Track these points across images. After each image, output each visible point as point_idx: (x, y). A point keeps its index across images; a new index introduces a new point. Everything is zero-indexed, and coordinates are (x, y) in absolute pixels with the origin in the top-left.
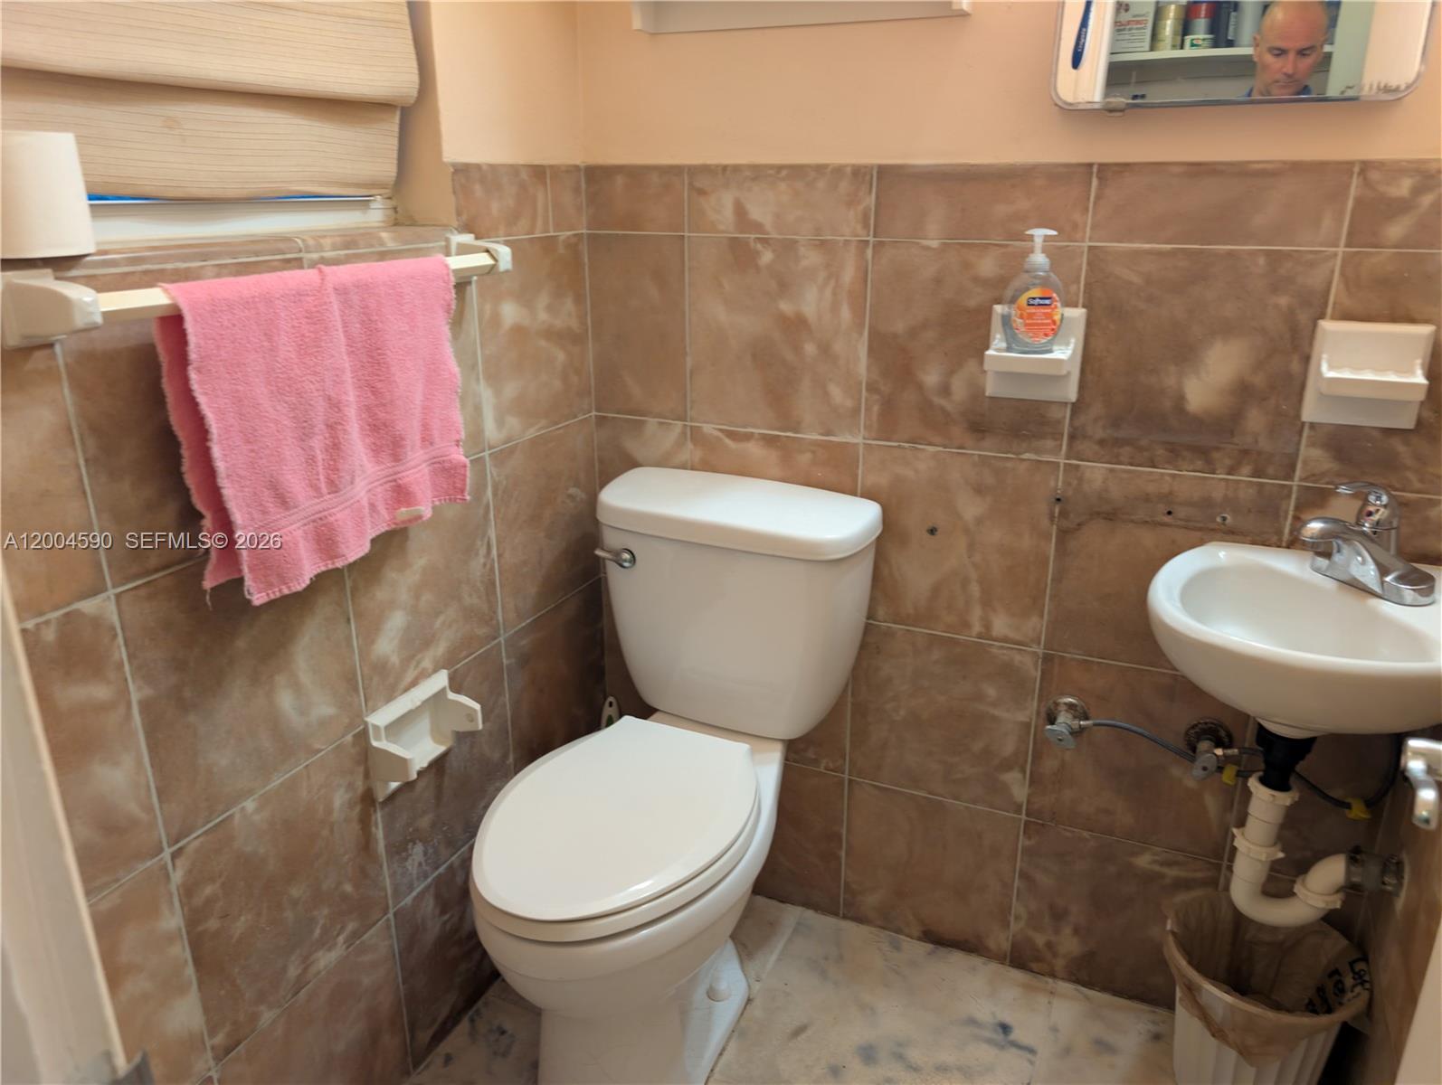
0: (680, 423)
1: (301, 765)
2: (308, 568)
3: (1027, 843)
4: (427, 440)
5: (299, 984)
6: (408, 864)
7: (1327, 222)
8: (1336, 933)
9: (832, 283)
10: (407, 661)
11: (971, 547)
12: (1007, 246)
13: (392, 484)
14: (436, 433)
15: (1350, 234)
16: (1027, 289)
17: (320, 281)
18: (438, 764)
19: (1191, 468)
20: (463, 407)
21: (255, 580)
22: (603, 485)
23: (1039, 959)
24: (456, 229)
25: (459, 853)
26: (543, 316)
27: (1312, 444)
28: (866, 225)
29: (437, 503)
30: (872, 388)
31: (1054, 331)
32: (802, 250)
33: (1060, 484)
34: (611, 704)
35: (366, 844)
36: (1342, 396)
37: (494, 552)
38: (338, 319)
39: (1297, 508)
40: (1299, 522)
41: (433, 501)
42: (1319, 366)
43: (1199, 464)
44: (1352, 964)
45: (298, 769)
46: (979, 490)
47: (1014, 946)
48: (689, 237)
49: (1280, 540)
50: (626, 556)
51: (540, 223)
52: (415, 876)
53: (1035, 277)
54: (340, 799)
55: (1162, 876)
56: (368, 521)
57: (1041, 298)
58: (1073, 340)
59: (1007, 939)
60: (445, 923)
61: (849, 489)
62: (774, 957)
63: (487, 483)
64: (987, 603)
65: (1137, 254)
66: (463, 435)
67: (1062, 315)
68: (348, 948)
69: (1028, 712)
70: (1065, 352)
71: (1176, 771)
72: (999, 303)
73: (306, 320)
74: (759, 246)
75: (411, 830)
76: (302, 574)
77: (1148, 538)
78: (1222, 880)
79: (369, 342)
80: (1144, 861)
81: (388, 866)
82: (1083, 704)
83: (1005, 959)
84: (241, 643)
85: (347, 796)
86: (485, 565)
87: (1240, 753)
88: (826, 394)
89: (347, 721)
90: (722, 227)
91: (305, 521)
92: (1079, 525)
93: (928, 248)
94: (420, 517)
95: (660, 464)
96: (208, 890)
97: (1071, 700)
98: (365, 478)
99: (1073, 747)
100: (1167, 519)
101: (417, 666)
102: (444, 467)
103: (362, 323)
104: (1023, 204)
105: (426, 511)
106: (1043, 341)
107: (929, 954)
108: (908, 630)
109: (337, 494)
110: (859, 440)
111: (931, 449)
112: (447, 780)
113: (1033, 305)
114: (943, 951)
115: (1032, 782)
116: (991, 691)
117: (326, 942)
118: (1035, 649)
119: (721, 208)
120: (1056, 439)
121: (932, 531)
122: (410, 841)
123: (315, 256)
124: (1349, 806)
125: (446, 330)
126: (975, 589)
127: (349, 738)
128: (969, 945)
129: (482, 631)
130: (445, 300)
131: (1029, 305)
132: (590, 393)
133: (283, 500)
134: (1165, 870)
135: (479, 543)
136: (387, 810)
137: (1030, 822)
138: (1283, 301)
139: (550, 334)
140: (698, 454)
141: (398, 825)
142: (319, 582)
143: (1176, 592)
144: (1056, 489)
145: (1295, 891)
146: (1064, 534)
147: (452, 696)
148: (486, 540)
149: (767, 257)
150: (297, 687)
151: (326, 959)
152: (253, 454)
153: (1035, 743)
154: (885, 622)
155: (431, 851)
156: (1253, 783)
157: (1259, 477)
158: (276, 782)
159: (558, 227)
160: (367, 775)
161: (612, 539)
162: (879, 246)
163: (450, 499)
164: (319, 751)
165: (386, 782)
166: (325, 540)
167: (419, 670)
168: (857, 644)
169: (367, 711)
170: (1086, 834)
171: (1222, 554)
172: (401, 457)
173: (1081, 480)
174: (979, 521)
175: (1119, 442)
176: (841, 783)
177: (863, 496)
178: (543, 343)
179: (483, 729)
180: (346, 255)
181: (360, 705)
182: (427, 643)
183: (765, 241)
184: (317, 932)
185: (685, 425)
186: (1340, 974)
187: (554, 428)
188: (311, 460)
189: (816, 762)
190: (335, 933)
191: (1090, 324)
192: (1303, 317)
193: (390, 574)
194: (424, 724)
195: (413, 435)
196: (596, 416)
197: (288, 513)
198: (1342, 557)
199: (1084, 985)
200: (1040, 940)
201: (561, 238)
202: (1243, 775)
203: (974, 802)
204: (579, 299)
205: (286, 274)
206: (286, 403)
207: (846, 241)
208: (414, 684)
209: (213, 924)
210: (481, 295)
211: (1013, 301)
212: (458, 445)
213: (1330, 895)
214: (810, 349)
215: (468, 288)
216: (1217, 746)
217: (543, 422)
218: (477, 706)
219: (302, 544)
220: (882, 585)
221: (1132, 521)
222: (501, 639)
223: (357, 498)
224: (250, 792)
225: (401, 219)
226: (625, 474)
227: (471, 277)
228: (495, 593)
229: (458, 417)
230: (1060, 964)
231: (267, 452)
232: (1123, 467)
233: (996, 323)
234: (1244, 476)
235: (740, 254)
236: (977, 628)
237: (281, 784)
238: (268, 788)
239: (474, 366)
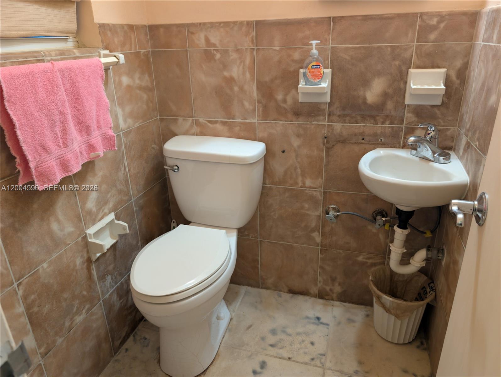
0: (191, 119)
1: (63, 249)
2: (59, 176)
3: (322, 256)
4: (99, 127)
5: (70, 329)
6: (106, 283)
7: (410, 35)
8: (423, 275)
9: (242, 64)
10: (99, 210)
11: (297, 156)
12: (303, 48)
13: (87, 144)
14: (102, 125)
15: (418, 38)
16: (311, 63)
17: (52, 67)
18: (114, 247)
19: (370, 123)
20: (111, 116)
21: (39, 181)
22: (164, 143)
23: (327, 295)
24: (102, 49)
25: (124, 278)
26: (137, 81)
27: (408, 112)
28: (253, 43)
29: (105, 151)
30: (259, 102)
31: (321, 77)
32: (231, 53)
33: (326, 132)
34: (174, 222)
35: (90, 277)
36: (418, 95)
37: (127, 169)
38: (61, 81)
39: (405, 134)
40: (406, 139)
41: (103, 150)
42: (410, 85)
43: (372, 121)
44: (429, 284)
45: (62, 251)
46: (298, 136)
47: (319, 291)
48: (189, 50)
49: (400, 145)
50: (176, 167)
51: (133, 46)
52: (109, 287)
53: (314, 58)
54: (79, 261)
55: (367, 263)
56: (80, 157)
57: (316, 66)
58: (328, 80)
59: (317, 289)
60: (121, 303)
61: (254, 138)
62: (238, 304)
63: (122, 143)
64: (303, 175)
65: (347, 49)
66: (112, 125)
67: (324, 71)
68: (87, 314)
69: (320, 211)
70: (325, 85)
71: (370, 227)
72: (302, 68)
73: (48, 82)
74: (215, 52)
75: (106, 271)
76: (56, 178)
77: (356, 148)
78: (386, 262)
79: (73, 90)
80: (360, 258)
81: (99, 284)
82: (337, 207)
83: (316, 296)
84: (35, 206)
85: (81, 260)
86: (124, 174)
87: (391, 219)
88: (243, 105)
89: (78, 233)
90: (201, 46)
91: (56, 158)
92: (333, 145)
93: (275, 50)
94: (99, 156)
95: (185, 134)
96: (33, 297)
97: (333, 206)
98: (77, 142)
99: (335, 222)
100: (363, 141)
101: (103, 212)
102: (106, 137)
103: (70, 83)
104: (308, 33)
105: (101, 154)
106: (318, 81)
107: (291, 297)
108: (277, 187)
109: (67, 148)
110: (256, 121)
111: (281, 122)
112: (117, 252)
113: (313, 68)
114: (296, 296)
115: (322, 235)
116: (306, 206)
117: (78, 312)
118: (320, 190)
119: (200, 39)
120: (324, 116)
121: (283, 152)
122: (106, 275)
123: (49, 58)
124: (425, 233)
125: (102, 86)
126: (299, 171)
127: (80, 239)
128: (304, 293)
129: (125, 198)
130: (100, 74)
131: (312, 68)
132: (157, 109)
133: (47, 151)
134: (367, 261)
135: (121, 166)
136: (96, 264)
137: (322, 249)
138: (397, 63)
139: (140, 88)
140: (198, 130)
141: (101, 269)
142: (63, 181)
143: (368, 165)
144: (324, 133)
145: (410, 262)
146: (328, 149)
147: (116, 222)
148: (124, 165)
149: (218, 56)
150: (59, 221)
151: (79, 319)
152: (32, 133)
153: (322, 222)
154: (269, 185)
155: (114, 278)
156: (396, 228)
157: (392, 125)
158: (54, 257)
159: (140, 48)
160: (88, 252)
161: (170, 162)
162: (258, 50)
163: (110, 149)
164: (69, 244)
165: (95, 254)
166: (64, 165)
167: (103, 213)
168: (260, 193)
169: (86, 228)
170: (341, 251)
171: (382, 152)
172: (90, 134)
173: (333, 130)
174: (299, 147)
175: (345, 116)
176: (257, 242)
177: (258, 141)
178: (138, 92)
179: (129, 233)
180: (61, 58)
181: (83, 226)
182: (106, 203)
183: (217, 50)
184: (75, 310)
185: (193, 119)
186: (425, 288)
187: (145, 123)
188: (56, 136)
189: (248, 235)
190: (82, 309)
191: (333, 74)
192: (404, 68)
193: (89, 178)
194: (107, 232)
195: (94, 126)
196: (159, 118)
197: (49, 156)
198: (421, 149)
199: (343, 301)
200: (328, 288)
201: (142, 52)
202: (392, 226)
203: (303, 244)
204: (150, 75)
205: (39, 64)
206: (44, 114)
207: (246, 49)
208: (102, 218)
209: (35, 309)
210: (114, 74)
211: (306, 67)
212: (111, 129)
213: (422, 262)
214: (236, 89)
215: (109, 71)
216: (383, 217)
217: (141, 121)
218: (126, 225)
219: (55, 167)
220: (267, 172)
221: (351, 143)
222: (133, 201)
223: (74, 150)
224: (44, 261)
225: (80, 45)
226: (172, 139)
227: (110, 66)
228: (128, 184)
229: (110, 119)
230: (335, 296)
231: (38, 132)
232: (347, 124)
233: (301, 76)
234: (387, 125)
235: (208, 56)
236: (300, 184)
237: (56, 257)
238: (51, 259)
239: (114, 100)
